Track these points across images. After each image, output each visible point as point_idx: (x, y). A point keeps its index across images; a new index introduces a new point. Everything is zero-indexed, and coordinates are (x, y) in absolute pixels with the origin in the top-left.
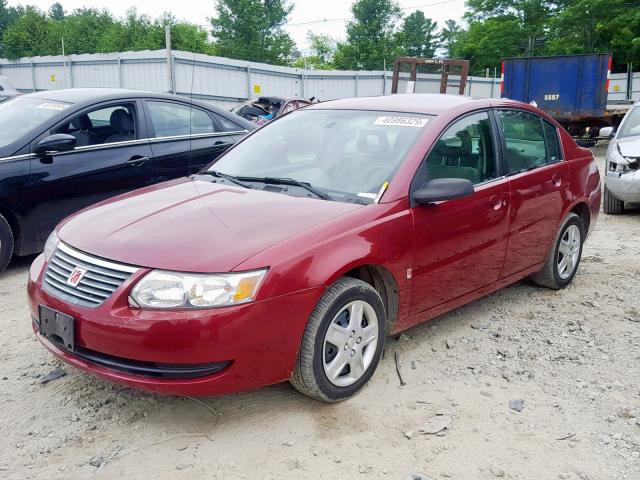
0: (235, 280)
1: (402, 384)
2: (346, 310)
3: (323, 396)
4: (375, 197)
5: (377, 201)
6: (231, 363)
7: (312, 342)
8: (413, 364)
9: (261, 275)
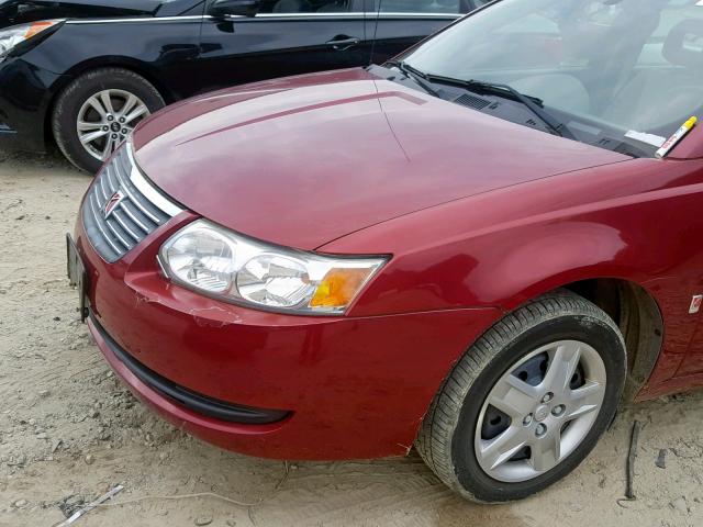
0: (319, 268)
1: (629, 495)
2: (545, 354)
3: (465, 493)
4: (661, 145)
5: (662, 152)
6: (289, 414)
7: (457, 403)
8: (662, 454)
9: (372, 267)
